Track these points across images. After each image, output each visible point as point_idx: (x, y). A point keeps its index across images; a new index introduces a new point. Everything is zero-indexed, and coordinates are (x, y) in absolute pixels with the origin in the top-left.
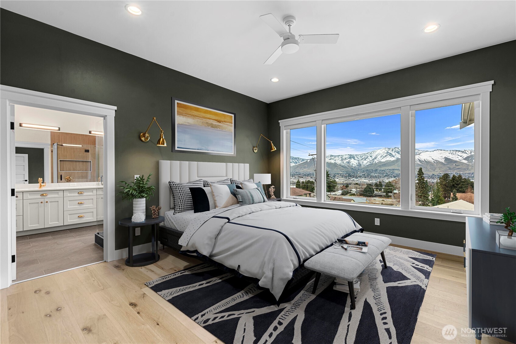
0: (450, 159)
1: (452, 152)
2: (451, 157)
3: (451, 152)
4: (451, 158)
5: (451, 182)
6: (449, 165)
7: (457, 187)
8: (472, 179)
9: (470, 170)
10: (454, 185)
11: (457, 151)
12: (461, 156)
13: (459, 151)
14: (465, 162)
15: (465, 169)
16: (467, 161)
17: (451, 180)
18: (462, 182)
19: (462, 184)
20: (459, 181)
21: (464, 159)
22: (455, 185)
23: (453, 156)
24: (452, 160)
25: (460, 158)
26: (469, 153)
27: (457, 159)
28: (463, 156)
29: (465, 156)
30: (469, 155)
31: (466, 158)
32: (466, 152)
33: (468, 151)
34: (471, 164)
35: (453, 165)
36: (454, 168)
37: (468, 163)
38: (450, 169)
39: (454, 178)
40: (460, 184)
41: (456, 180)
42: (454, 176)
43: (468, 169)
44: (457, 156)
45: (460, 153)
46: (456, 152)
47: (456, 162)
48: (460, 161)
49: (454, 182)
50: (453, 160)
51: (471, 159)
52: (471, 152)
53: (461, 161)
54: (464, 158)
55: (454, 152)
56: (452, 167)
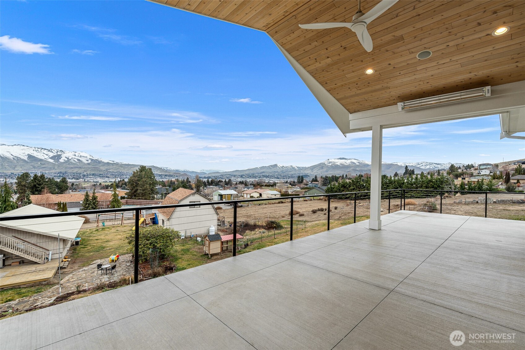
0: (34, 157)
1: (37, 149)
2: (35, 154)
3: (35, 149)
4: (36, 156)
5: (33, 183)
6: (33, 164)
7: (39, 188)
8: (58, 178)
9: (56, 170)
10: (35, 186)
11: (43, 149)
12: (47, 155)
13: (45, 149)
14: (52, 161)
15: (50, 169)
16: (53, 161)
17: (32, 180)
18: (45, 182)
19: (45, 184)
20: (42, 181)
21: (50, 158)
22: (37, 186)
23: (39, 154)
24: (36, 158)
25: (46, 157)
26: (55, 152)
27: (43, 158)
28: (49, 155)
29: (51, 155)
30: (56, 154)
31: (52, 157)
32: (53, 151)
33: (54, 150)
34: (57, 163)
35: (38, 163)
36: (39, 166)
37: (54, 162)
38: (34, 167)
39: (36, 177)
40: (42, 184)
41: (38, 180)
42: (35, 175)
43: (54, 168)
44: (42, 154)
45: (45, 152)
46: (41, 150)
47: (41, 160)
48: (45, 159)
49: (35, 181)
50: (38, 158)
51: (57, 159)
52: (57, 152)
53: (47, 160)
54: (50, 156)
55: (39, 150)
56: (36, 165)
